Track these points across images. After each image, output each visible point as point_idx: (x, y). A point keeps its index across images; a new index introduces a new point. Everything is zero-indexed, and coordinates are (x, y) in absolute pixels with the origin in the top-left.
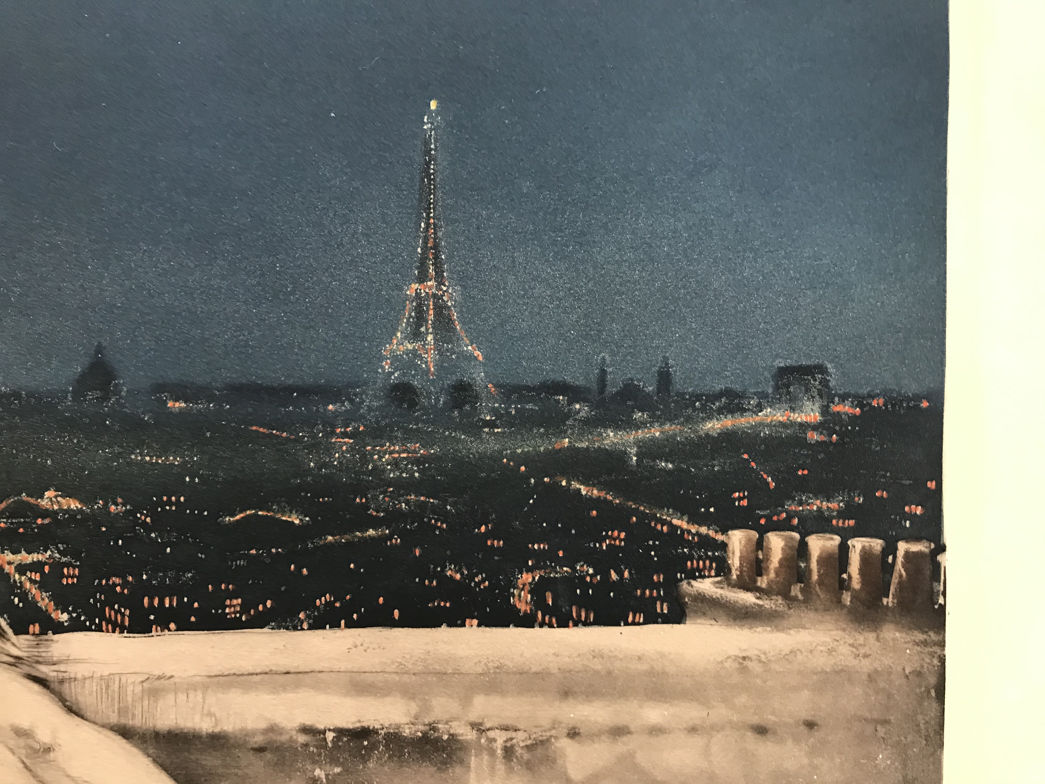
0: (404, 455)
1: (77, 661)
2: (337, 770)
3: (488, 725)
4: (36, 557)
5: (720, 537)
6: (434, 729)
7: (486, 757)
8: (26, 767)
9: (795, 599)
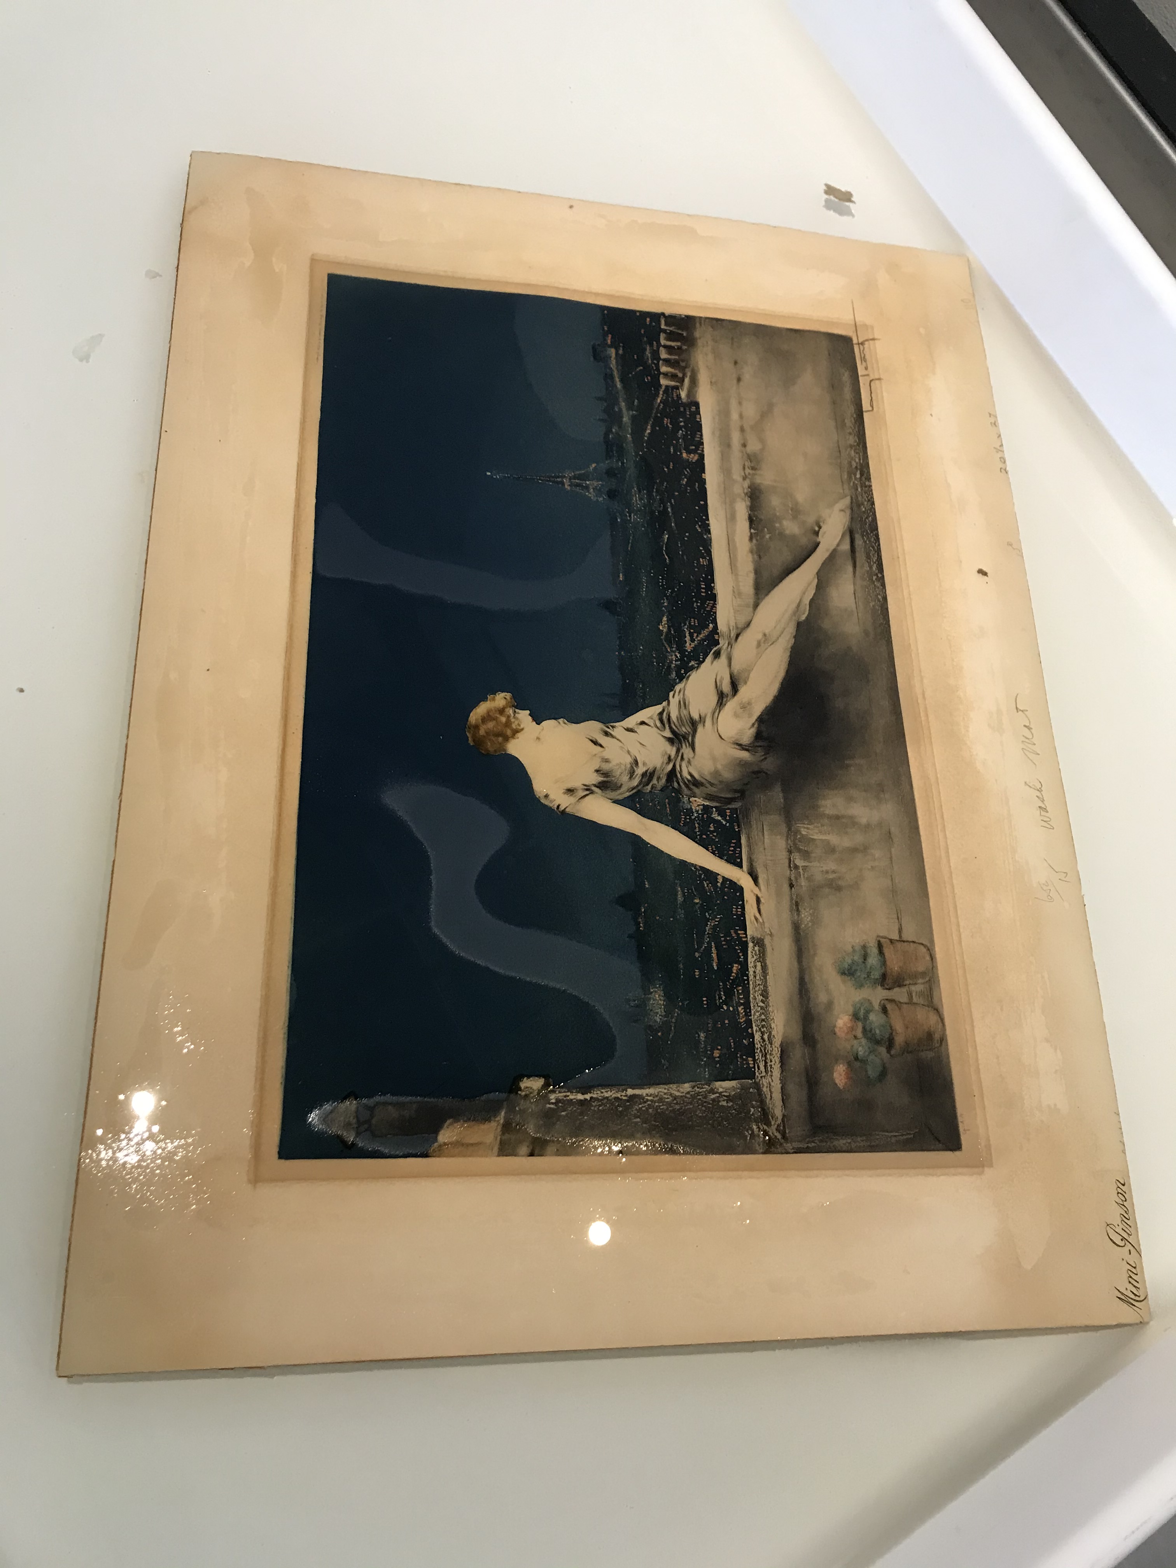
0: (637, 496)
1: (728, 621)
2: (766, 529)
3: (743, 474)
4: (687, 635)
5: (663, 388)
6: (747, 493)
7: (756, 476)
8: (772, 644)
9: (686, 364)
